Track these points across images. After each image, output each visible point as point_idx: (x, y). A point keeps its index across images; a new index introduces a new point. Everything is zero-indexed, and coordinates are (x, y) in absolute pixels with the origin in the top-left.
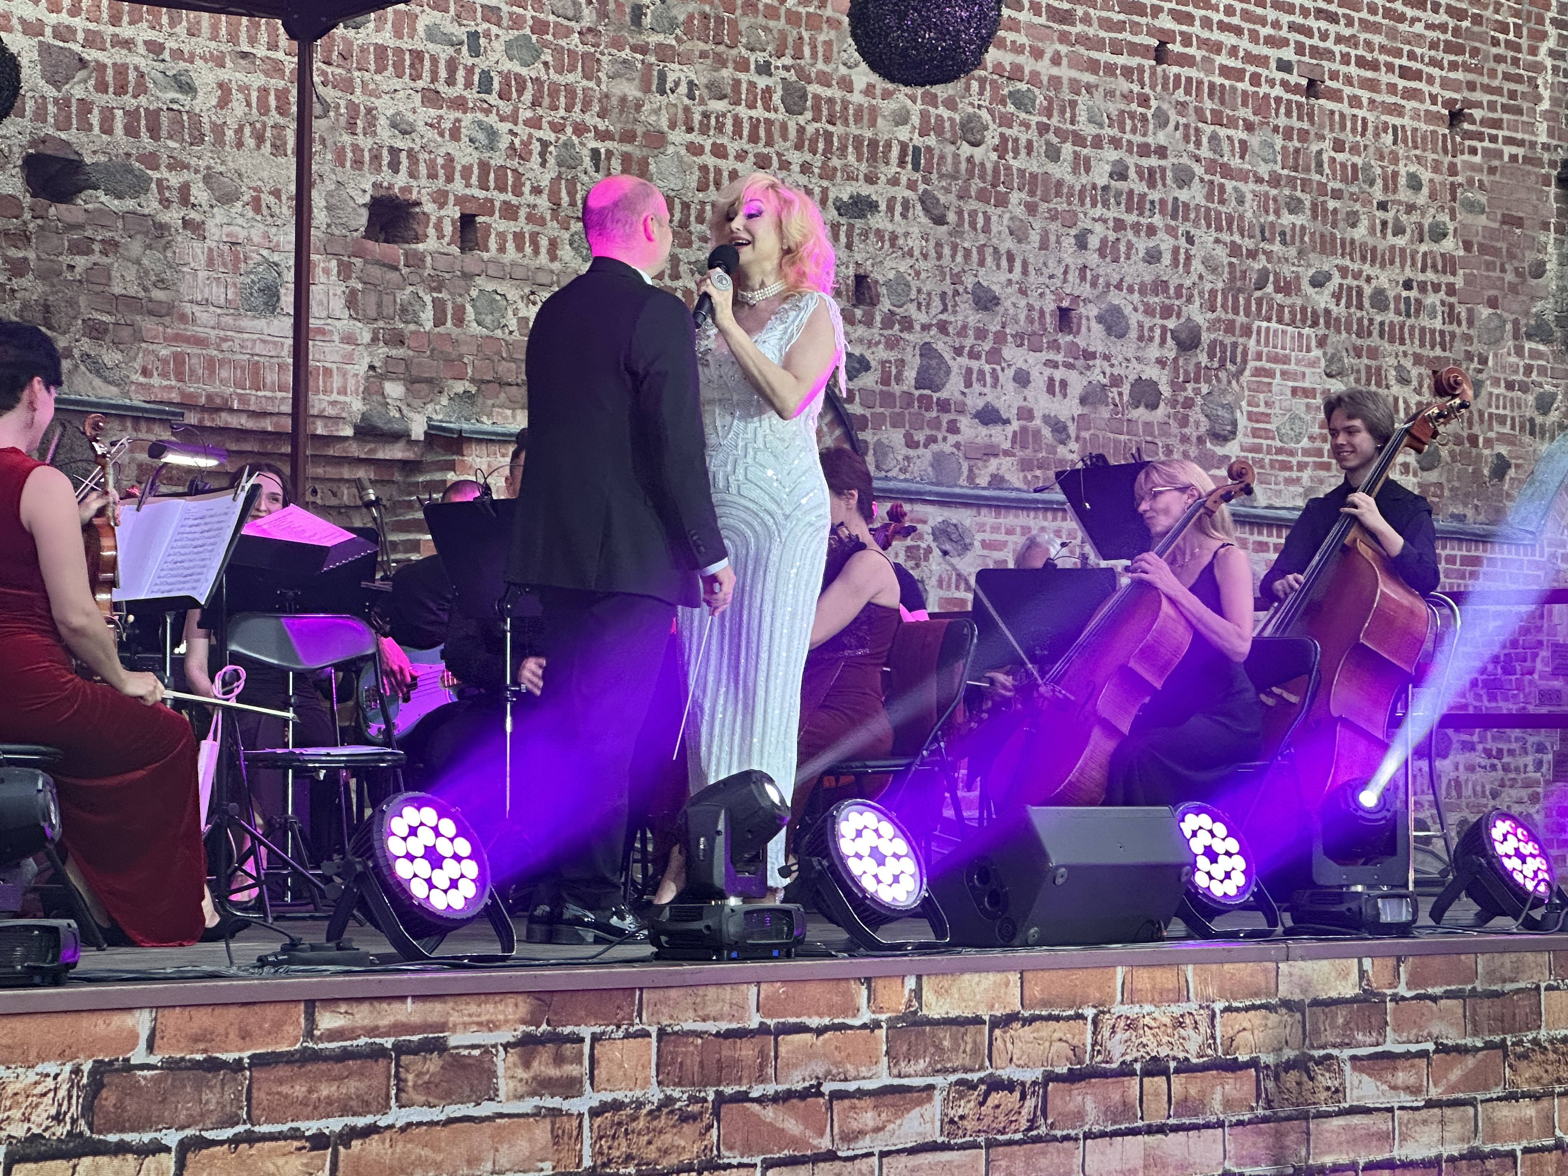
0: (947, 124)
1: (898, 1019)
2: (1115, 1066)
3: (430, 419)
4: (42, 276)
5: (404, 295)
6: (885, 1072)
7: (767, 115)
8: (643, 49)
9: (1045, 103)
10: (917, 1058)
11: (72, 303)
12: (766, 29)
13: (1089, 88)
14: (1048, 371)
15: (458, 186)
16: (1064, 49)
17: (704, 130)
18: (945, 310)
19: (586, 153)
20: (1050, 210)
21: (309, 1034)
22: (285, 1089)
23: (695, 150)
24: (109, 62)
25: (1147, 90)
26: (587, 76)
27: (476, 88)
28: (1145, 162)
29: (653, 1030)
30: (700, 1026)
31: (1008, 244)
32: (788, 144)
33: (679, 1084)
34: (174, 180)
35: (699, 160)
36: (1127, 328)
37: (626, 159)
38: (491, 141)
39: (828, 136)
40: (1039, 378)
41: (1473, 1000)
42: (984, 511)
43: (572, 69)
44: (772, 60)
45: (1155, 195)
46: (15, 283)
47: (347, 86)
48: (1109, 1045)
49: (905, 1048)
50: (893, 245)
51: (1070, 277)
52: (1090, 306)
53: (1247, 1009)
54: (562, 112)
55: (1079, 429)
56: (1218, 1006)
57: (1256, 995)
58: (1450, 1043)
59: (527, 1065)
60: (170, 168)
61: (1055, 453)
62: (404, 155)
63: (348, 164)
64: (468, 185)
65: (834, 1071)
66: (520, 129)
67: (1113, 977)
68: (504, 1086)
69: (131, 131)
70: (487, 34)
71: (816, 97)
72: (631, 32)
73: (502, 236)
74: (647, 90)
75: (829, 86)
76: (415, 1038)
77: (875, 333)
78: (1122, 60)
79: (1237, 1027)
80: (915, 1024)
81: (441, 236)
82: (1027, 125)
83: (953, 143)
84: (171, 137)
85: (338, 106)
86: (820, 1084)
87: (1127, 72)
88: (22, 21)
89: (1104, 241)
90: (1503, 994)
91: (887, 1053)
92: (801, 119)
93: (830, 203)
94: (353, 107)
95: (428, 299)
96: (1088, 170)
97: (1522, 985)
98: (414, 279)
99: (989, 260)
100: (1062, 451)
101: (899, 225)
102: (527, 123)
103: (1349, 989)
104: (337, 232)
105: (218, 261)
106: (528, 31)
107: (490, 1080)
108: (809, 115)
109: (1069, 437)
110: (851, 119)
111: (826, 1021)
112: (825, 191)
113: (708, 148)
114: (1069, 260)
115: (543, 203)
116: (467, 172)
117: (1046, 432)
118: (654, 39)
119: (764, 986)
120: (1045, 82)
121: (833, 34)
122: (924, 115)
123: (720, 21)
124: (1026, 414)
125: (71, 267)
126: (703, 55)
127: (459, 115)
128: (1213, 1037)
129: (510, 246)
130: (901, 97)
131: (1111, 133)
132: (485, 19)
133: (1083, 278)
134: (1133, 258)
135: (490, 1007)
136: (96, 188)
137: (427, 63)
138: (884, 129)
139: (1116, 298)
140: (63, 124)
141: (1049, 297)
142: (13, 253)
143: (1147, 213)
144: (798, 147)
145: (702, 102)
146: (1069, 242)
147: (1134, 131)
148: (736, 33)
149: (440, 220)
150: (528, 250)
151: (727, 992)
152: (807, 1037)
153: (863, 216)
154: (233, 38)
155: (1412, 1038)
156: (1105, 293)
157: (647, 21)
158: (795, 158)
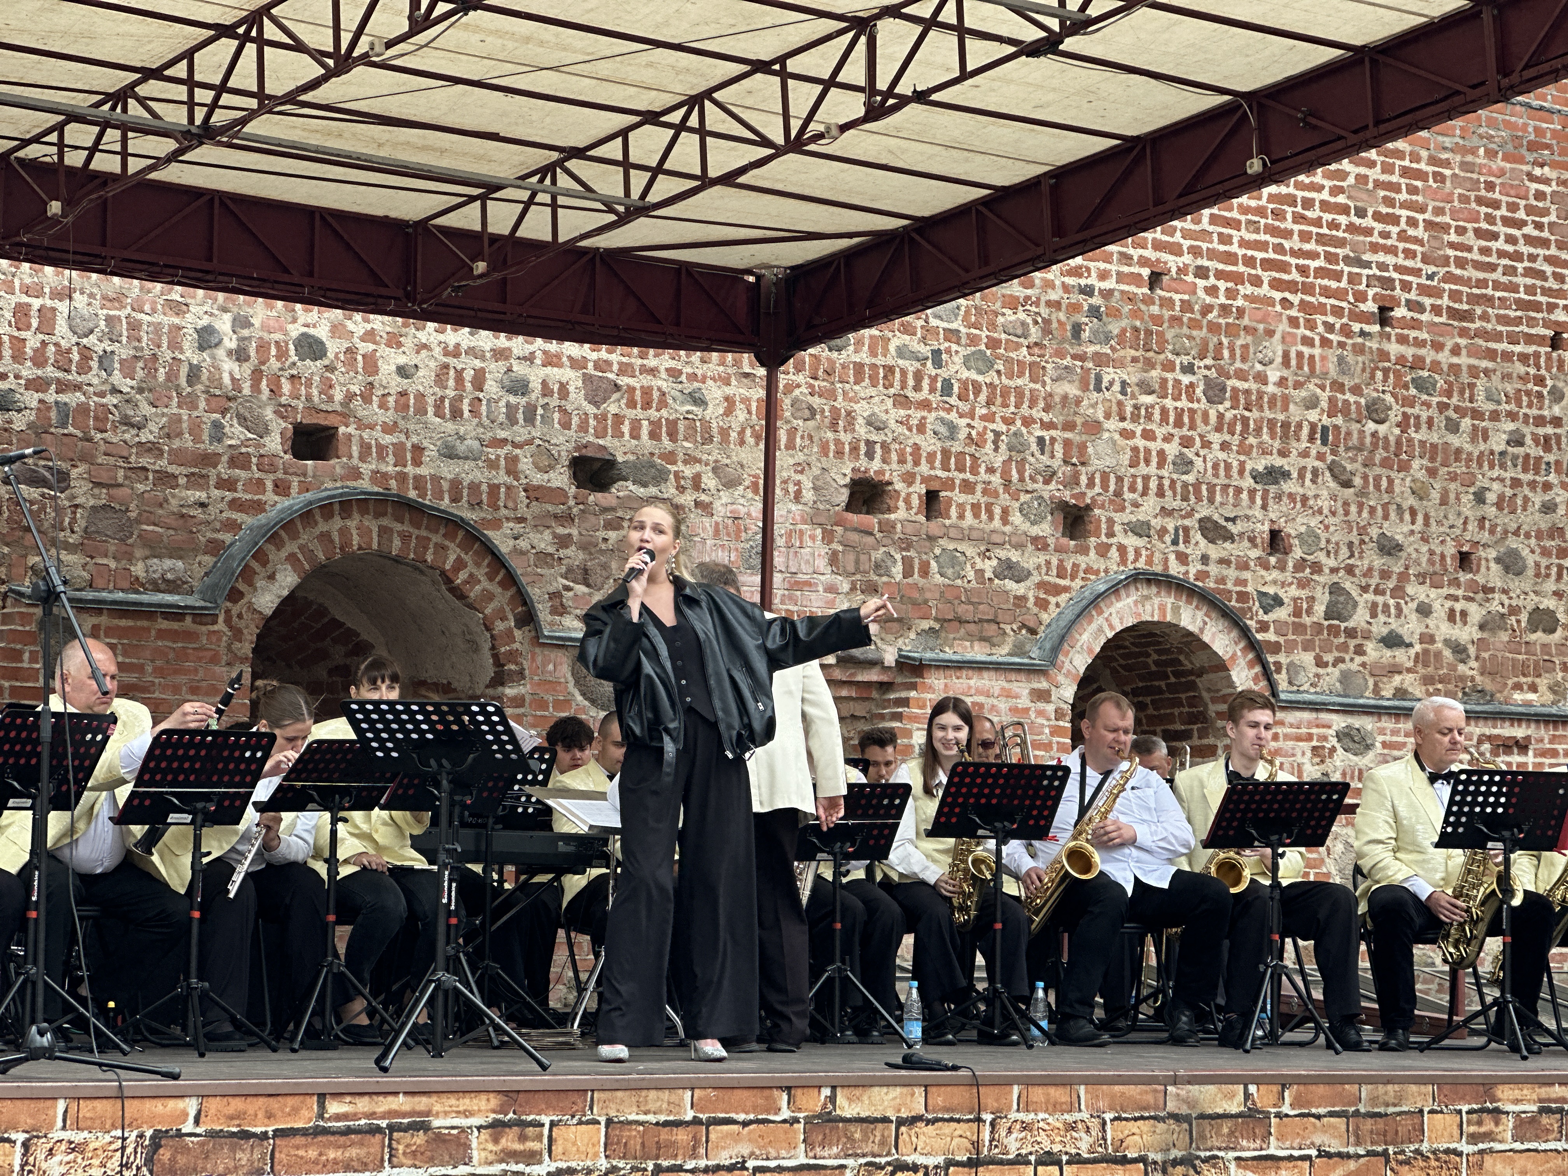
0: (1353, 407)
1: (814, 1117)
2: (1011, 1157)
3: (900, 650)
4: (584, 547)
5: (878, 554)
6: (803, 1154)
7: (1190, 405)
8: (1082, 358)
9: (1445, 386)
10: (830, 1146)
11: (605, 567)
12: (1190, 338)
13: (1486, 372)
14: (1449, 604)
15: (924, 468)
16: (1463, 342)
17: (1135, 418)
18: (1352, 556)
19: (1033, 440)
20: (1449, 473)
21: (321, 1116)
22: (301, 1153)
23: (1127, 434)
24: (638, 386)
25: (1543, 372)
26: (1032, 380)
27: (938, 393)
28: (1541, 431)
29: (603, 1120)
30: (642, 1118)
31: (1411, 501)
32: (1209, 428)
33: (624, 1158)
34: (688, 471)
35: (1131, 443)
36: (1525, 567)
37: (1067, 443)
38: (952, 433)
39: (1245, 421)
40: (1440, 609)
41: (1356, 1119)
42: (1384, 718)
43: (1021, 374)
44: (1196, 362)
45: (1551, 458)
46: (562, 553)
47: (831, 395)
48: (1005, 1141)
49: (820, 1137)
50: (1304, 505)
51: (1470, 528)
52: (1489, 550)
53: (1136, 1119)
54: (1012, 409)
55: (1478, 650)
56: (1108, 1116)
57: (1145, 1109)
58: (1332, 1150)
59: (496, 1141)
60: (685, 462)
61: (1455, 670)
62: (878, 446)
63: (831, 455)
64: (933, 468)
65: (758, 1152)
66: (975, 423)
67: (1011, 1092)
68: (476, 1155)
69: (654, 435)
70: (948, 351)
71: (1234, 390)
72: (1072, 344)
73: (961, 506)
74: (1085, 388)
75: (1246, 380)
76: (406, 1121)
77: (1288, 576)
78: (1518, 349)
79: (1126, 1132)
80: (829, 1121)
81: (909, 507)
82: (1428, 405)
83: (1358, 422)
84: (686, 439)
85: (823, 411)
86: (744, 1162)
87: (1524, 358)
88: (570, 358)
89: (1501, 497)
90: (1386, 1115)
91: (804, 1141)
92: (1221, 408)
93: (1247, 473)
94: (835, 411)
95: (898, 557)
96: (1486, 438)
97: (1405, 1108)
98: (886, 541)
99: (1393, 515)
100: (1461, 668)
101: (1310, 489)
102: (983, 418)
103: (1235, 1106)
104: (821, 507)
105: (723, 532)
106: (983, 347)
107: (465, 1151)
108: (1228, 404)
109: (1469, 656)
110: (1266, 406)
111: (751, 1117)
112: (1242, 464)
113: (1139, 432)
114: (1469, 513)
115: (996, 480)
116: (931, 457)
117: (1447, 653)
118: (1091, 349)
119: (697, 1092)
120: (1445, 369)
121: (1249, 339)
122: (1332, 401)
123: (1149, 333)
124: (1427, 638)
125: (605, 540)
126: (1134, 360)
127: (925, 413)
128: (1104, 1139)
129: (968, 514)
130: (1311, 386)
131: (1508, 408)
132: (946, 339)
133: (1482, 527)
134: (1530, 509)
135: (467, 1101)
136: (626, 479)
137: (898, 375)
138: (1295, 413)
139: (1513, 543)
140: (601, 433)
141: (1450, 543)
142: (560, 530)
143: (1543, 472)
144: (1218, 429)
145: (1133, 397)
146: (1467, 499)
147: (1530, 406)
148: (1163, 341)
149: (909, 495)
150: (984, 516)
151: (665, 1095)
152: (735, 1127)
153: (1276, 482)
154: (737, 363)
155: (1295, 1145)
156: (1504, 537)
157: (1086, 335)
158: (1216, 438)
